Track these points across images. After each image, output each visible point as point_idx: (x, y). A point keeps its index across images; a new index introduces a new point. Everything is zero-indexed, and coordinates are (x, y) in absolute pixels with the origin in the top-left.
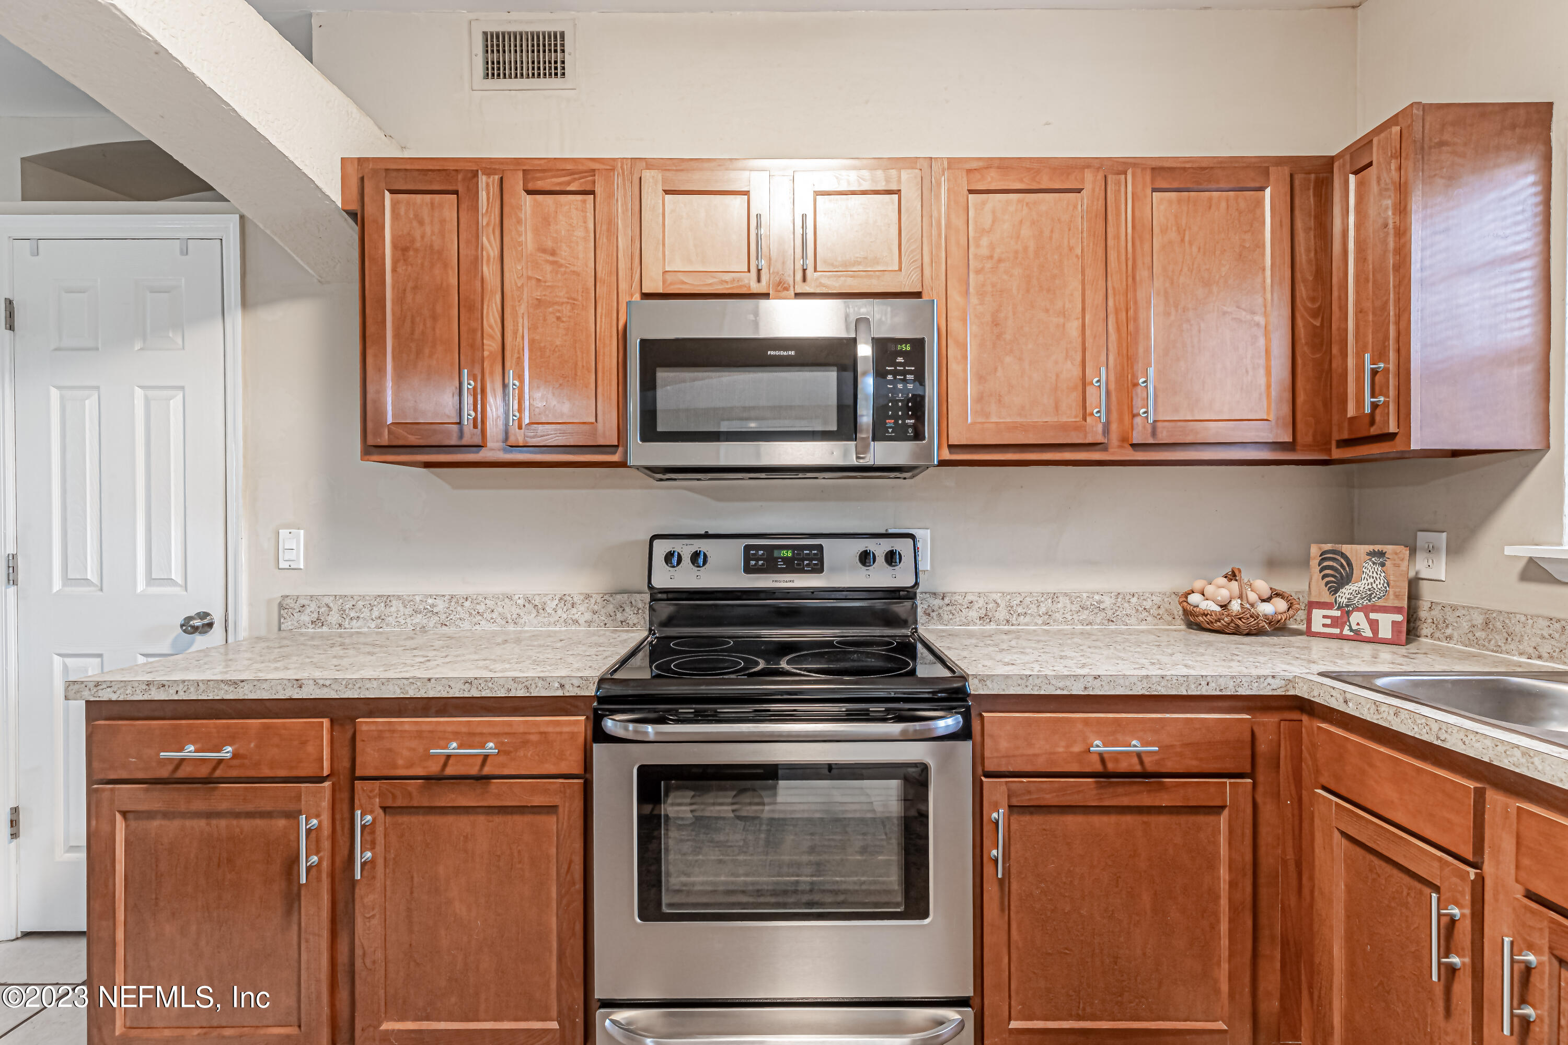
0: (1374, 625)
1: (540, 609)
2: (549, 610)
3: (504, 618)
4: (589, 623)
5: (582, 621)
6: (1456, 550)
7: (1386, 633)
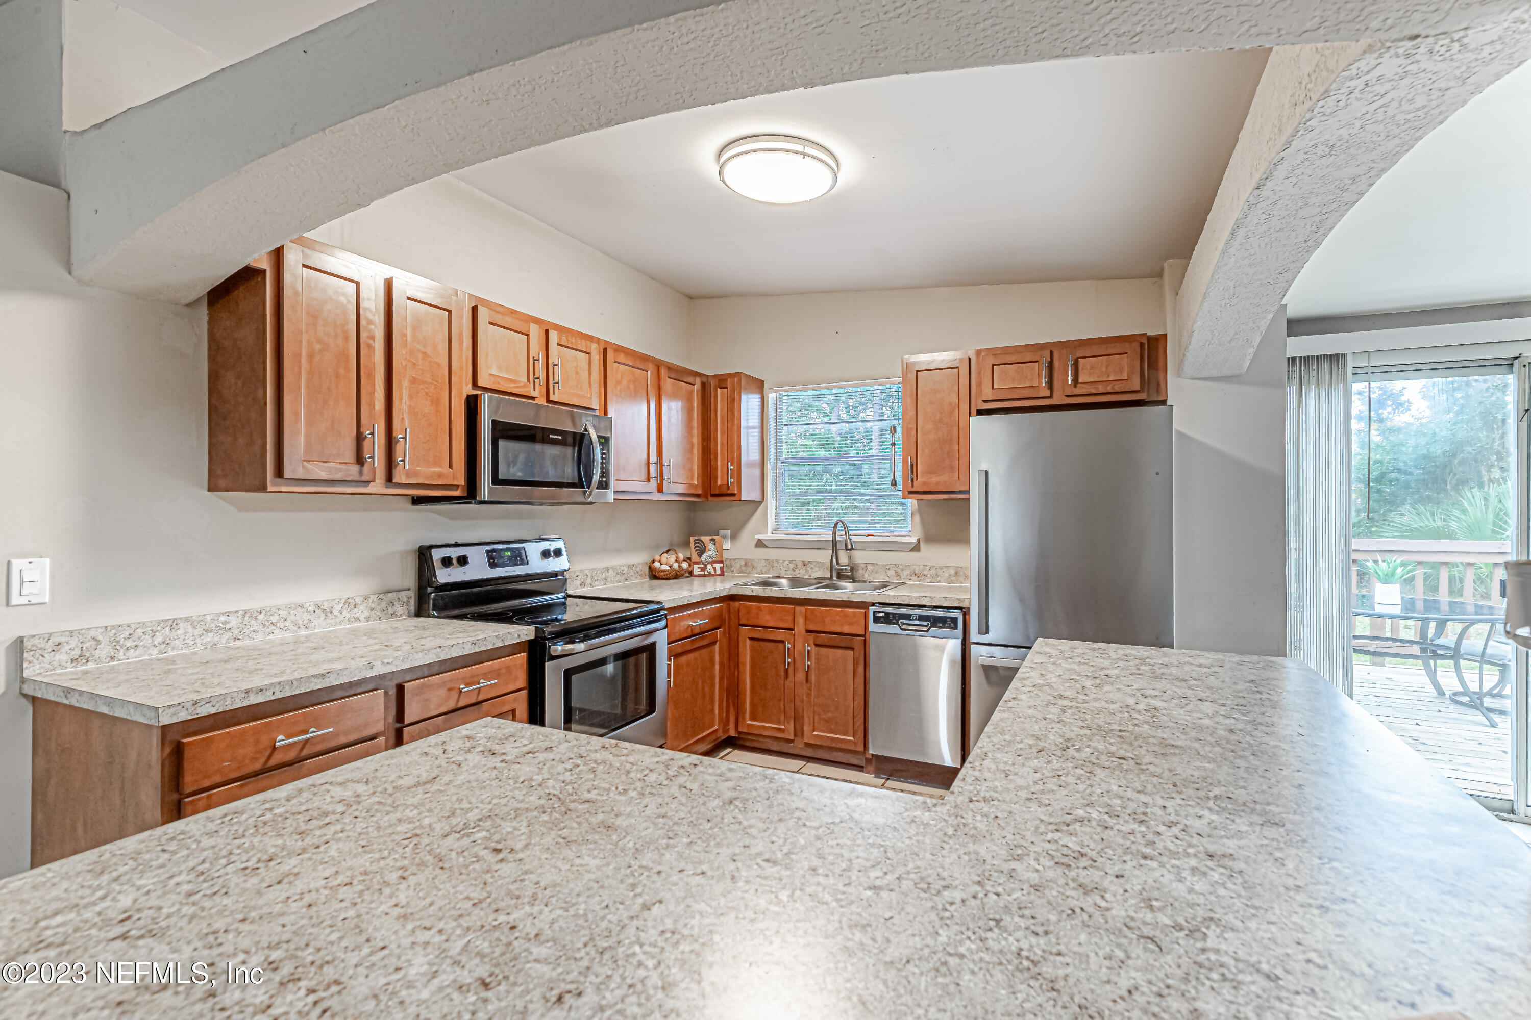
0: (715, 569)
1: (328, 612)
2: (336, 612)
3: (295, 623)
4: (368, 619)
5: (362, 618)
6: (734, 537)
7: (718, 572)
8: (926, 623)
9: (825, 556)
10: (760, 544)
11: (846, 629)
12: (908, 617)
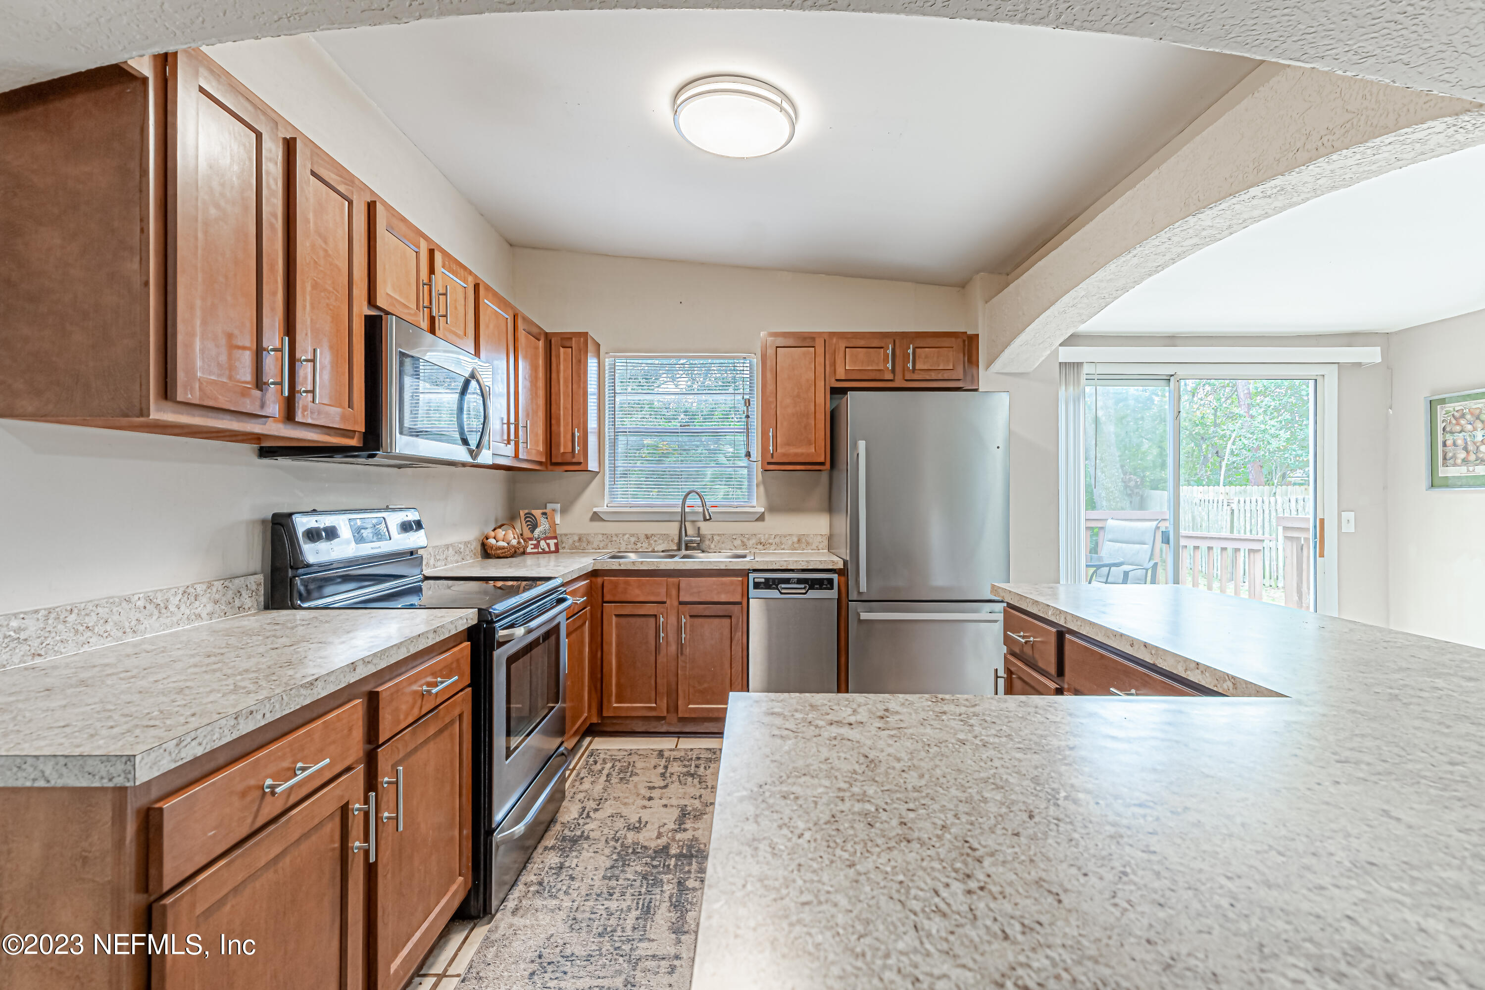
0: (548, 545)
1: (162, 608)
2: (172, 608)
3: (118, 626)
4: (211, 615)
5: (204, 615)
6: (564, 511)
7: (553, 548)
8: (803, 586)
9: (673, 529)
10: (596, 517)
11: (723, 598)
12: (787, 581)
